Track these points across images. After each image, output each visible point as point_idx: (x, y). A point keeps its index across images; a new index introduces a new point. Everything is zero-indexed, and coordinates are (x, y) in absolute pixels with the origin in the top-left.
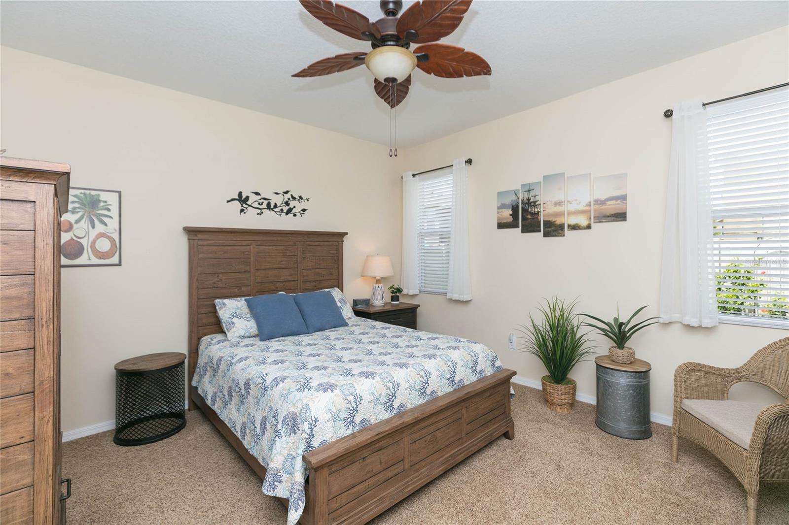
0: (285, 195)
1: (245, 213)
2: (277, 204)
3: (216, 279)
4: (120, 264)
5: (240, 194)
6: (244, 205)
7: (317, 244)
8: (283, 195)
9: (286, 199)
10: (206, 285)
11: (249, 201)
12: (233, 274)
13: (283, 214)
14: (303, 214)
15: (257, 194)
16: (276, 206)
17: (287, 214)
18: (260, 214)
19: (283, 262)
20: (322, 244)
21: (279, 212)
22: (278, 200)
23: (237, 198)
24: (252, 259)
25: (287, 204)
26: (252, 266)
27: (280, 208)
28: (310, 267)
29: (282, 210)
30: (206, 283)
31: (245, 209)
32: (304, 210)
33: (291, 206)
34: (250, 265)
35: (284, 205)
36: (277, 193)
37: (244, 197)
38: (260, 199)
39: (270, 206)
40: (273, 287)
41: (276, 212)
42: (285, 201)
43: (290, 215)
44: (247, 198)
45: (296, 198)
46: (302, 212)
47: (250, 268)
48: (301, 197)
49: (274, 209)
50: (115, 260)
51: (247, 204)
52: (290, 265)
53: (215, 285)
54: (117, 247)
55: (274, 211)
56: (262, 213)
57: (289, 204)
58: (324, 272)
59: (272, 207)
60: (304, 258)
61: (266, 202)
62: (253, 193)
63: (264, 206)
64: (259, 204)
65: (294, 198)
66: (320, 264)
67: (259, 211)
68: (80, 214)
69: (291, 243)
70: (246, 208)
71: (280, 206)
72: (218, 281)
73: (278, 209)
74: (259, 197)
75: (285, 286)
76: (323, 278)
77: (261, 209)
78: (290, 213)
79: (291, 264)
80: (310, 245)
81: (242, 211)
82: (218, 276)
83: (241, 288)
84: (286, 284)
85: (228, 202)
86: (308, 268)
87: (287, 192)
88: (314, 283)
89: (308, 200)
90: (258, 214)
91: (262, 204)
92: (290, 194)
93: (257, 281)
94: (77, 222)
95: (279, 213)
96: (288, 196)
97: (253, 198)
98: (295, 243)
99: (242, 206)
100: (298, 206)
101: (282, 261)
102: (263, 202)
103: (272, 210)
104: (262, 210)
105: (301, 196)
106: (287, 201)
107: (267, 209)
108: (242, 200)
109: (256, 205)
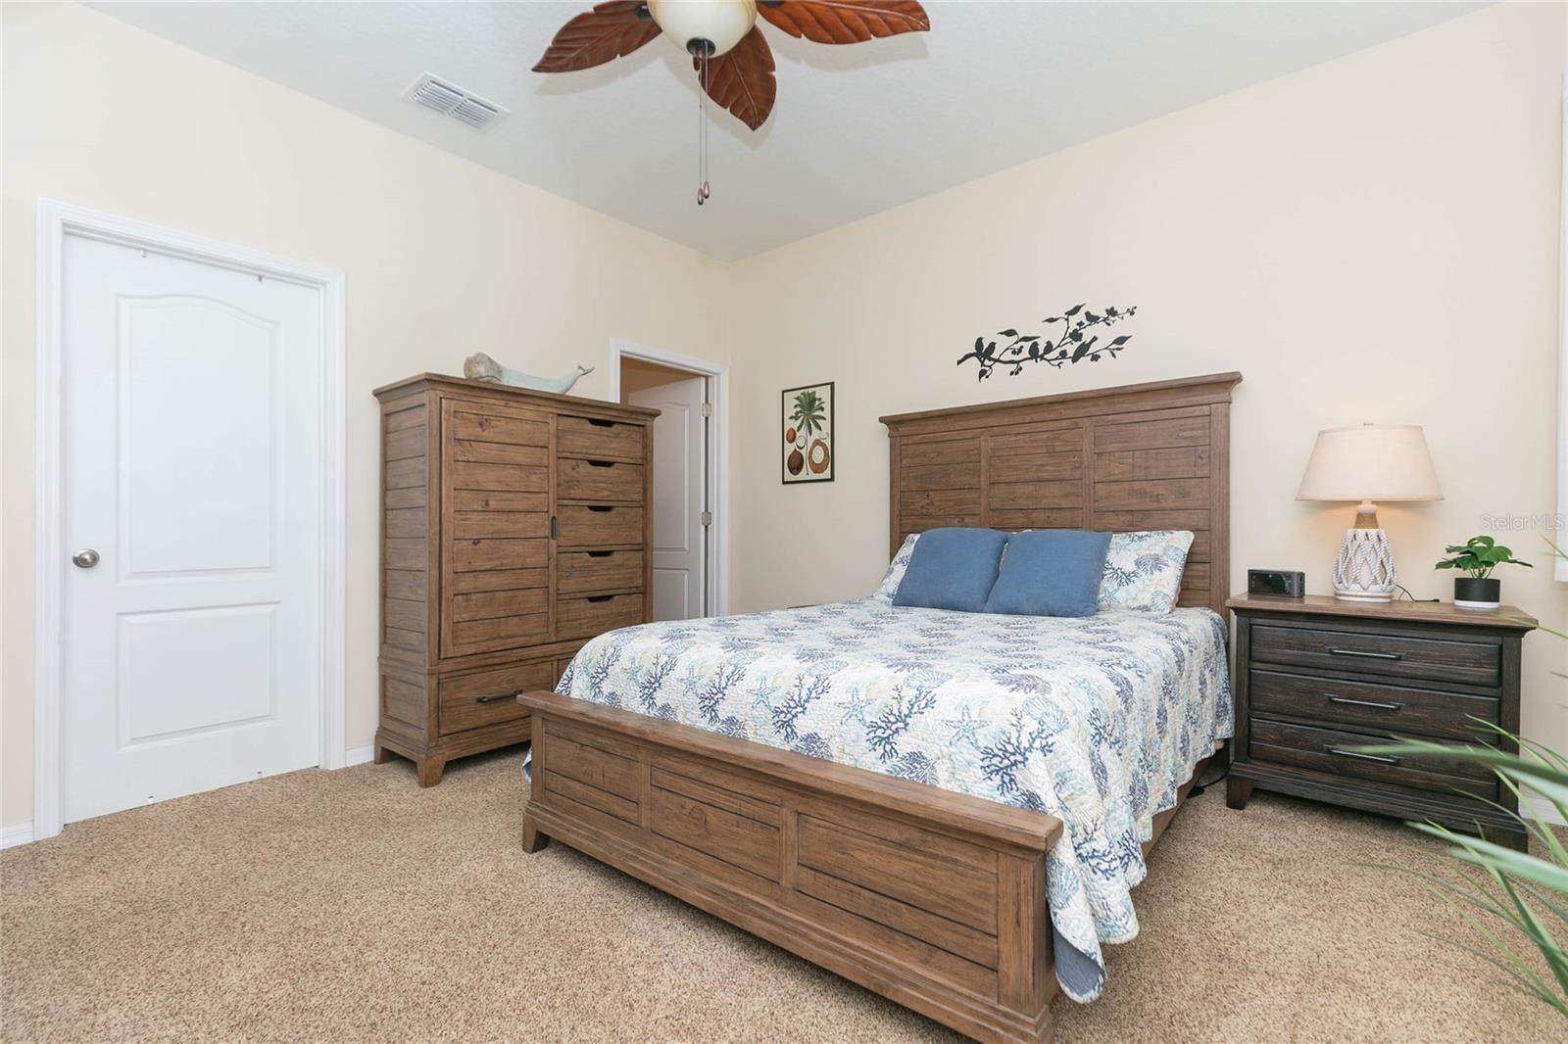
0: (1070, 317)
1: (987, 377)
2: (1053, 343)
3: (926, 501)
4: (832, 479)
5: (979, 342)
6: (987, 362)
7: (1137, 417)
8: (1067, 320)
9: (1073, 326)
10: (913, 510)
11: (995, 352)
12: (951, 493)
13: (1067, 362)
14: (1118, 349)
15: (1010, 333)
16: (1049, 348)
17: (1075, 359)
18: (1017, 373)
19: (1048, 468)
20: (1151, 416)
21: (1057, 359)
22: (1055, 334)
23: (975, 351)
24: (983, 462)
25: (1076, 336)
26: (982, 479)
27: (1059, 350)
28: (1117, 478)
29: (1063, 354)
30: (912, 507)
31: (987, 369)
32: (1121, 340)
33: (1086, 338)
34: (979, 476)
35: (1069, 340)
36: (1051, 320)
37: (985, 346)
38: (1017, 343)
39: (1038, 350)
40: (1024, 520)
41: (1049, 361)
42: (1071, 331)
43: (1085, 360)
44: (992, 346)
45: (1098, 318)
46: (1115, 346)
47: (980, 481)
48: (1112, 312)
49: (1045, 356)
50: (827, 474)
51: (990, 359)
52: (1064, 473)
53: (924, 511)
54: (830, 458)
55: (1045, 359)
56: (1021, 369)
57: (1081, 334)
58: (1160, 490)
59: (1041, 352)
60: (1100, 454)
61: (1027, 345)
62: (1002, 333)
63: (1025, 354)
64: (1014, 353)
65: (1092, 319)
66: (1146, 468)
67: (1014, 367)
68: (801, 419)
69: (1065, 424)
70: (990, 367)
71: (1059, 346)
72: (928, 504)
73: (1055, 354)
74: (1015, 338)
75: (1051, 519)
76: (1155, 505)
77: (1018, 362)
78: (1083, 356)
79: (1065, 470)
80: (1113, 424)
81: (982, 373)
82: (928, 496)
83: (963, 519)
84: (1054, 515)
85: (959, 362)
86: (1112, 478)
87: (1076, 310)
88: (1129, 517)
89: (1132, 313)
90: (1012, 373)
91: (1020, 351)
92: (1082, 311)
93: (992, 507)
94: (799, 428)
95: (1057, 362)
96: (1081, 316)
97: (1003, 343)
98: (1076, 423)
99: (983, 365)
100: (1102, 335)
101: (1043, 466)
102: (1022, 347)
103: (1042, 357)
104: (1021, 364)
105: (1112, 308)
106: (1076, 331)
107: (1031, 358)
108: (983, 352)
109: (1008, 356)
